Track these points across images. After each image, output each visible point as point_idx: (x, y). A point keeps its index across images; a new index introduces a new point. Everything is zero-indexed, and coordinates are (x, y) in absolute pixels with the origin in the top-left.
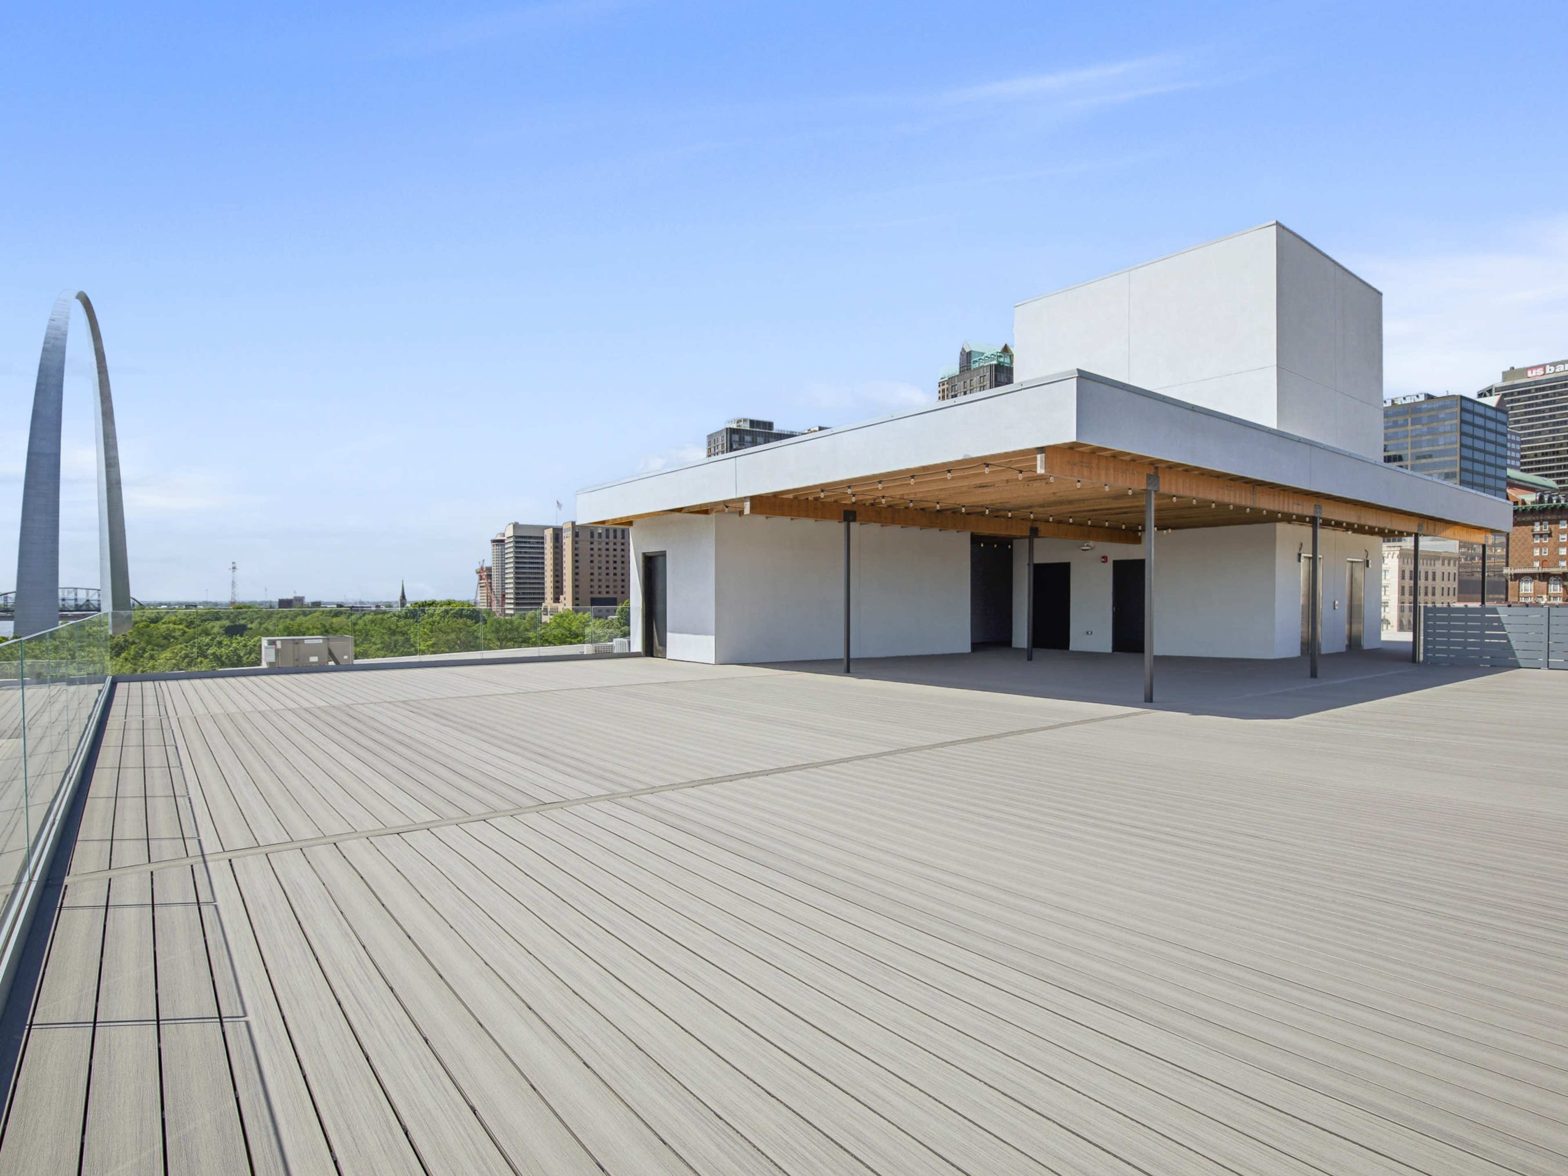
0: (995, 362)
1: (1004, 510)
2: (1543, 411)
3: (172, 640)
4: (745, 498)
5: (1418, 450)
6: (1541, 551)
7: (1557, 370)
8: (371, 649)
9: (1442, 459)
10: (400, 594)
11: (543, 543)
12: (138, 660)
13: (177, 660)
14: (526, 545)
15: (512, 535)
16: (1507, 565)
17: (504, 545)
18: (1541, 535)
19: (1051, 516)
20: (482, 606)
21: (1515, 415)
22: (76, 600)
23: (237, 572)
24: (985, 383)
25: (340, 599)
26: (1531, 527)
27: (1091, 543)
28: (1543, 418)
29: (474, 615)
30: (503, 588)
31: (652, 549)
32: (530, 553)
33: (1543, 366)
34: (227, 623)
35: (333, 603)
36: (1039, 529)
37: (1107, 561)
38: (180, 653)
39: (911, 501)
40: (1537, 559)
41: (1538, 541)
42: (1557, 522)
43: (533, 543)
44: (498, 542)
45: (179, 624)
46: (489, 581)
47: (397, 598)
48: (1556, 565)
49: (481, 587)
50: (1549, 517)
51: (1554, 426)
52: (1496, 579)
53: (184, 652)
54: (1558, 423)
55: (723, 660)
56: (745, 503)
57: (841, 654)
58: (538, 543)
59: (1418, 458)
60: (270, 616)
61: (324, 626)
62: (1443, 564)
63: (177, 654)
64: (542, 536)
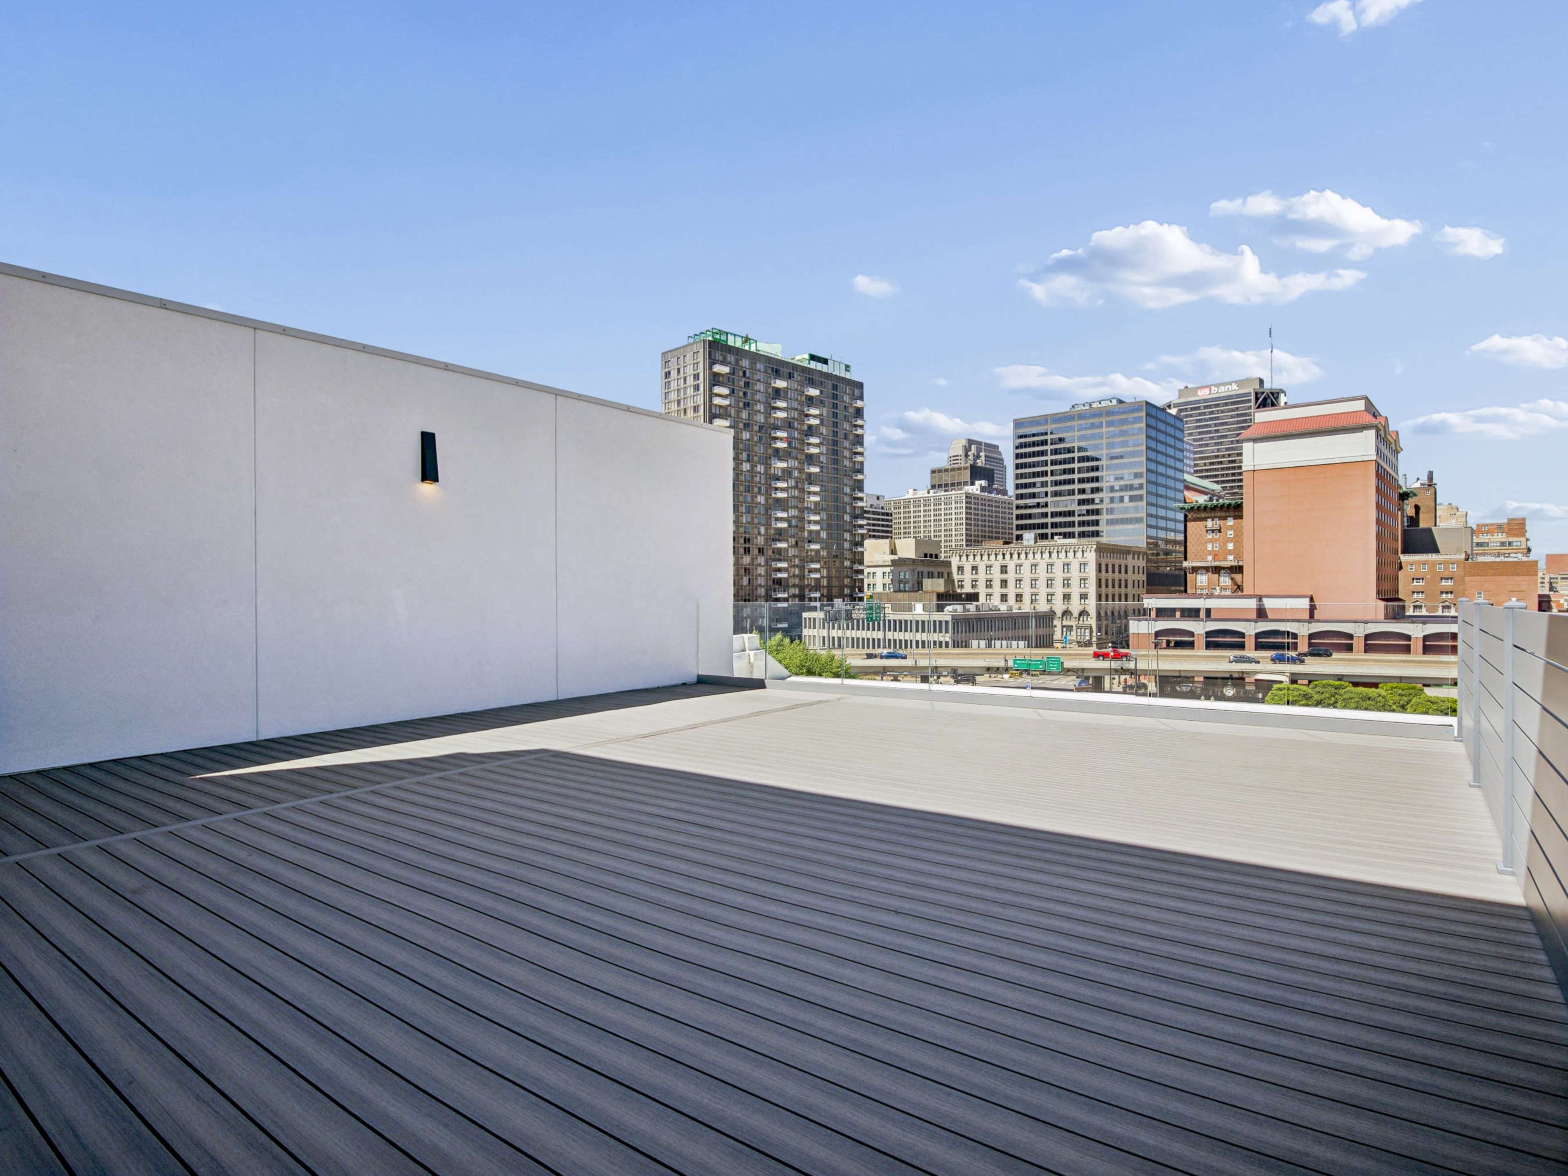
0: (710, 338)
2: (1210, 426)
5: (1112, 451)
6: (1213, 546)
7: (1220, 391)
9: (1132, 460)
16: (1186, 559)
18: (1213, 531)
21: (1189, 428)
24: (698, 360)
26: (1204, 522)
28: (1210, 432)
33: (1209, 387)
40: (1209, 553)
41: (1211, 537)
42: (1225, 518)
48: (1225, 559)
50: (1219, 514)
51: (1218, 439)
52: (1177, 572)
54: (1221, 437)
59: (1112, 458)
62: (1134, 558)
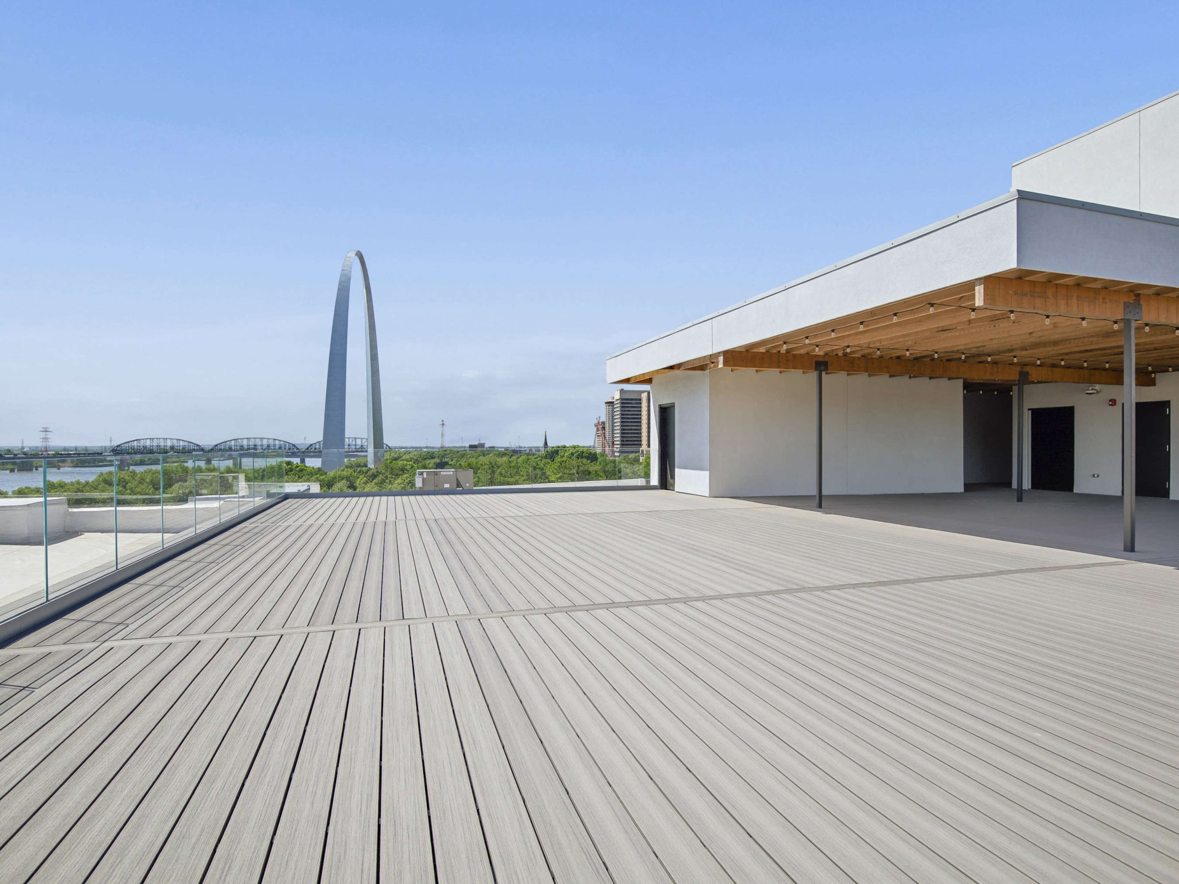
1: (984, 355)
3: (405, 471)
4: (719, 353)
8: (520, 480)
10: (544, 441)
11: (640, 403)
12: (383, 484)
13: (404, 485)
14: (629, 405)
15: (619, 398)
17: (614, 405)
19: (1039, 359)
20: (599, 451)
22: (356, 445)
23: (445, 427)
25: (507, 445)
27: (1097, 387)
29: (592, 457)
30: (613, 437)
31: (665, 401)
32: (631, 411)
34: (437, 460)
35: (503, 448)
36: (1030, 373)
37: (1115, 404)
38: (407, 480)
39: (878, 349)
43: (634, 404)
44: (610, 403)
45: (410, 461)
46: (604, 432)
47: (541, 444)
49: (598, 436)
53: (409, 479)
55: (714, 495)
56: (719, 358)
57: (814, 492)
58: (637, 403)
60: (463, 456)
61: (491, 463)
63: (405, 481)
64: (640, 398)
